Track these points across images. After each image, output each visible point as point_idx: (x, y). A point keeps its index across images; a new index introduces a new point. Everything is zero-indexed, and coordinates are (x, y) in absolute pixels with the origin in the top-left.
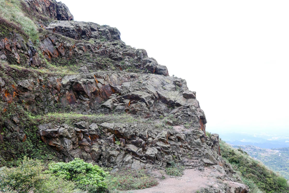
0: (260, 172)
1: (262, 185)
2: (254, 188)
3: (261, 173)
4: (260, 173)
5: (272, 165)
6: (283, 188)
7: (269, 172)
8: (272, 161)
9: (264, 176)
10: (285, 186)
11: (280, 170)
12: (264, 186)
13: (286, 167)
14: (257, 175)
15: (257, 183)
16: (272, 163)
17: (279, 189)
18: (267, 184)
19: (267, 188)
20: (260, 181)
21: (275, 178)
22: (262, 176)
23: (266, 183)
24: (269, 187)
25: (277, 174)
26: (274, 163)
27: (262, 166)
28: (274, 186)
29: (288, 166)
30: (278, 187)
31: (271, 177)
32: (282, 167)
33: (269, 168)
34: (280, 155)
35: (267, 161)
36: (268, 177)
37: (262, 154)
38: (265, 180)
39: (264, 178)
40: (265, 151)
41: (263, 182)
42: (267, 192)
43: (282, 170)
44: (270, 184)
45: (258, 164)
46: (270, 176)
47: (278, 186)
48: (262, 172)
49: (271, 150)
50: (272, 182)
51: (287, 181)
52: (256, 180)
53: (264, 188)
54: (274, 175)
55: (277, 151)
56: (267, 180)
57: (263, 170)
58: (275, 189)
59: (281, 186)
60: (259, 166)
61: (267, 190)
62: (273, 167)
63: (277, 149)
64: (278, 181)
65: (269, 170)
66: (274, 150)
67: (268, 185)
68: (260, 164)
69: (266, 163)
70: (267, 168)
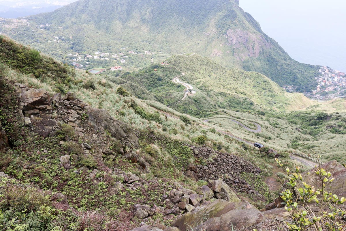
0: (8, 48)
1: (13, 63)
2: (4, 69)
3: (10, 50)
4: (8, 50)
5: (21, 38)
6: (37, 61)
7: (19, 46)
8: (21, 33)
9: (14, 52)
10: (38, 59)
11: (31, 43)
12: (16, 64)
13: (38, 38)
14: (5, 53)
15: (7, 61)
16: (21, 36)
17: (33, 63)
18: (19, 61)
19: (20, 65)
20: (10, 58)
21: (26, 52)
22: (12, 52)
23: (17, 59)
24: (21, 63)
25: (28, 47)
26: (24, 35)
27: (9, 41)
28: (27, 61)
29: (39, 37)
30: (31, 62)
31: (22, 52)
32: (33, 39)
33: (17, 42)
34: (28, 26)
35: (15, 34)
36: (18, 52)
37: (8, 27)
38: (16, 57)
39: (14, 55)
40: (10, 22)
41: (14, 59)
42: (20, 69)
43: (33, 42)
44: (22, 59)
45: (4, 38)
46: (21, 50)
47: (31, 60)
48: (10, 48)
49: (18, 20)
50: (23, 57)
51: (40, 54)
52: (5, 58)
53: (16, 65)
54: (25, 49)
55: (25, 21)
56: (18, 57)
57: (11, 46)
58: (29, 64)
59: (34, 60)
60: (5, 41)
61: (20, 67)
62: (23, 40)
63: (24, 19)
64: (30, 55)
65: (18, 45)
66: (21, 19)
67: (21, 61)
68: (6, 39)
69: (14, 37)
70: (15, 42)
